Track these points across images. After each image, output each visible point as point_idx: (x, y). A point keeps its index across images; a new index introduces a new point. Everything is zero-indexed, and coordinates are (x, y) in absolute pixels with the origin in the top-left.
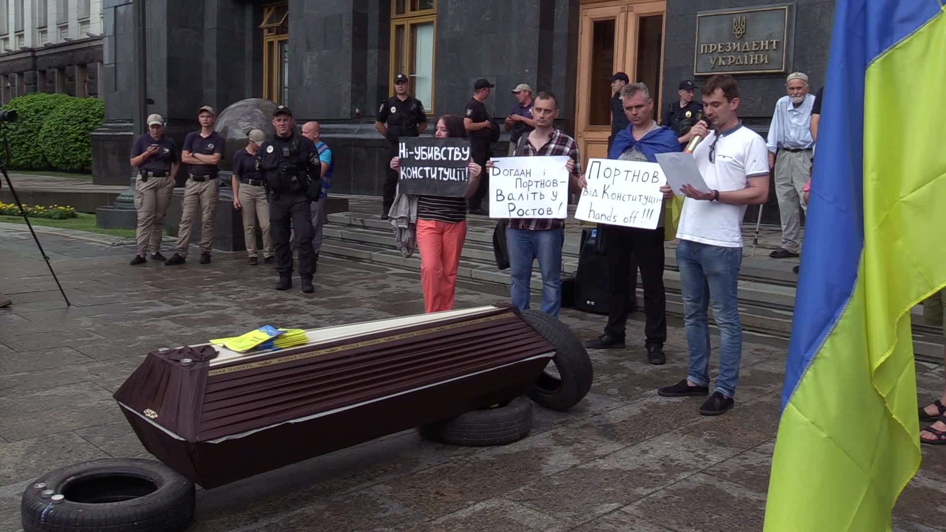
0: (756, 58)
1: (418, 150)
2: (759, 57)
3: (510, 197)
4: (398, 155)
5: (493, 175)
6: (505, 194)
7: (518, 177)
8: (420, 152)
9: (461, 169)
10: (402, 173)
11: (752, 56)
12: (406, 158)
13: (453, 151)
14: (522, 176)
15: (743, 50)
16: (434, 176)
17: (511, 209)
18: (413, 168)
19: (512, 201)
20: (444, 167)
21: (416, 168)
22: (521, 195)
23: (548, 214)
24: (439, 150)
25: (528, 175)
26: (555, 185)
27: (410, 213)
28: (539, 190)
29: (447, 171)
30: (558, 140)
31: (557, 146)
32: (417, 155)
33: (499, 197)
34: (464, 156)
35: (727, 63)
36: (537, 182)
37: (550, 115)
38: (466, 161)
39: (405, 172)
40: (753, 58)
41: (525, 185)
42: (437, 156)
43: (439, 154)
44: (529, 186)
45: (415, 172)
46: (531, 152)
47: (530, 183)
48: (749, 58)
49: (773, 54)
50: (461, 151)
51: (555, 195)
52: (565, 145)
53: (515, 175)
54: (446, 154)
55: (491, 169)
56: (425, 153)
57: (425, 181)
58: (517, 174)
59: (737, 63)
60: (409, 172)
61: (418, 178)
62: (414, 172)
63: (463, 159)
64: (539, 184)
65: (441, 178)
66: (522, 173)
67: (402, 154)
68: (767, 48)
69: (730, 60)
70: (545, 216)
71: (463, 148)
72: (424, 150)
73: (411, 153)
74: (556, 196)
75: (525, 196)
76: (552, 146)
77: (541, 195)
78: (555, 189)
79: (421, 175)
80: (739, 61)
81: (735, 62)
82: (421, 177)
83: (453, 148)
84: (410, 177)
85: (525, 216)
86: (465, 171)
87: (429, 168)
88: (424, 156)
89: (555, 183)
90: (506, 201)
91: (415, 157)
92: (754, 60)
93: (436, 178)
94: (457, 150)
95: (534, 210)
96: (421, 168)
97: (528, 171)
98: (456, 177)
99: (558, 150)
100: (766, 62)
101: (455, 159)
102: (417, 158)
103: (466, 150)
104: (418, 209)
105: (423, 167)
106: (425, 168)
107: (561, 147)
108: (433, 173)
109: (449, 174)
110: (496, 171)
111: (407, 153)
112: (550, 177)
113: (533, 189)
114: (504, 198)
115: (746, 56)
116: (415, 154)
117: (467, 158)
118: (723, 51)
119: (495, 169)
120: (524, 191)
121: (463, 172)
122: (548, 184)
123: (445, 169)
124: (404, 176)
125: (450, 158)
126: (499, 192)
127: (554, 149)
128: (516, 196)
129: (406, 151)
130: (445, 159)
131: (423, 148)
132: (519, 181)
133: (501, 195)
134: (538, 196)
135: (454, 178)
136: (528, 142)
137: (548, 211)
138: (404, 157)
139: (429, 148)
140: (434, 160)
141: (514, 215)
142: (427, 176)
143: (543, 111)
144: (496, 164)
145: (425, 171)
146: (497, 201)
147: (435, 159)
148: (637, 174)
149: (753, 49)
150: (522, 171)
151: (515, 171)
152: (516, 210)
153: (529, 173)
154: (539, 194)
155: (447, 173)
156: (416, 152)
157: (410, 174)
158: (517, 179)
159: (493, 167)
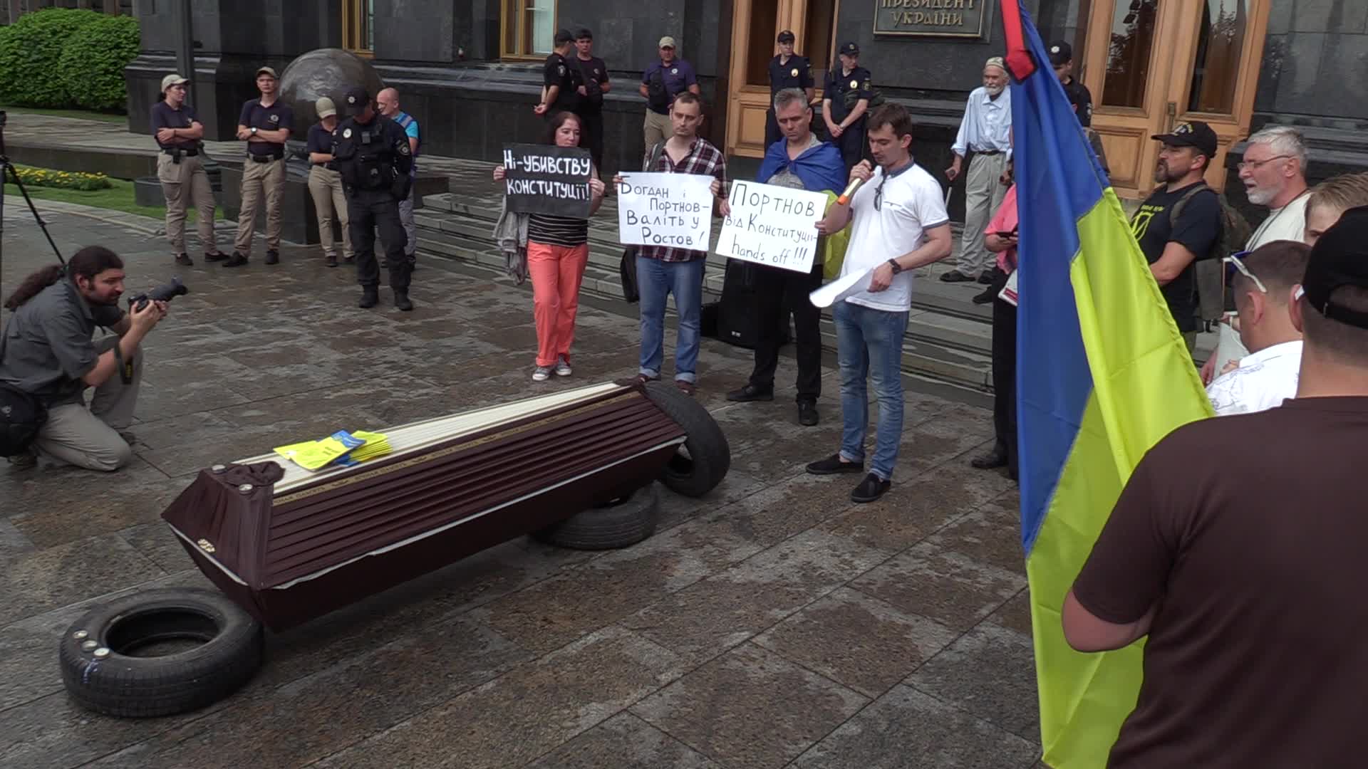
0: (948, 18)
1: (527, 160)
2: (952, 16)
3: (645, 220)
4: (504, 166)
5: (623, 193)
6: (637, 216)
7: (653, 196)
8: (530, 163)
9: (581, 185)
10: (509, 187)
11: (943, 15)
12: (513, 169)
13: (570, 164)
14: (658, 196)
15: (933, 6)
16: (550, 192)
17: (645, 234)
18: (523, 181)
19: (646, 225)
20: (561, 182)
21: (527, 182)
22: (658, 218)
24: (553, 161)
25: (665, 195)
26: (696, 209)
27: (518, 234)
28: (677, 214)
29: (564, 186)
30: (701, 153)
31: (700, 160)
32: (527, 166)
33: (630, 219)
34: (584, 169)
35: (913, 21)
36: (676, 204)
37: (693, 122)
39: (513, 185)
40: (945, 18)
41: (662, 207)
42: (552, 169)
43: (554, 166)
44: (667, 208)
45: (526, 187)
46: (668, 167)
47: (668, 206)
48: (940, 17)
49: (968, 14)
50: (580, 164)
52: (709, 159)
53: (649, 194)
54: (562, 165)
55: (619, 186)
56: (536, 163)
57: (539, 198)
58: (651, 192)
59: (925, 22)
60: (518, 186)
61: (530, 194)
62: (524, 187)
63: (582, 173)
64: (678, 207)
65: (558, 195)
66: (658, 192)
67: (508, 164)
68: (961, 6)
69: (917, 17)
70: (684, 246)
72: (536, 160)
73: (520, 163)
74: (697, 223)
75: (661, 220)
76: (694, 159)
77: (681, 219)
78: (697, 215)
79: (533, 189)
80: (927, 20)
81: (923, 21)
82: (534, 193)
83: (570, 160)
84: (520, 192)
85: (662, 244)
86: (585, 188)
87: (542, 182)
88: (536, 167)
89: (696, 207)
90: (640, 225)
91: (525, 168)
92: (946, 20)
93: (551, 195)
94: (575, 162)
95: (672, 236)
96: (533, 182)
97: (665, 191)
98: (576, 194)
99: (700, 167)
100: (960, 23)
101: (573, 173)
102: (528, 170)
103: (585, 162)
104: (529, 229)
105: (536, 180)
106: (538, 182)
107: (705, 161)
108: (549, 188)
109: (567, 191)
110: (626, 188)
111: (514, 163)
112: (690, 199)
113: (671, 212)
114: (637, 220)
115: (936, 15)
116: (524, 165)
118: (909, 6)
120: (661, 214)
121: (583, 190)
122: (688, 208)
123: (562, 184)
124: (512, 191)
125: (567, 172)
126: (631, 214)
127: (696, 164)
128: (651, 220)
129: (513, 161)
130: (561, 172)
131: (534, 157)
132: (654, 201)
133: (633, 217)
134: (676, 220)
135: (573, 196)
136: (665, 153)
137: (688, 240)
138: (511, 167)
139: (541, 158)
140: (548, 173)
142: (541, 192)
143: (684, 118)
144: (625, 180)
145: (538, 185)
146: (629, 223)
147: (550, 171)
149: (945, 6)
150: (658, 190)
151: (649, 189)
152: (652, 236)
153: (667, 193)
154: (678, 219)
155: (564, 190)
156: (526, 162)
157: (519, 189)
158: (652, 199)
159: (623, 184)
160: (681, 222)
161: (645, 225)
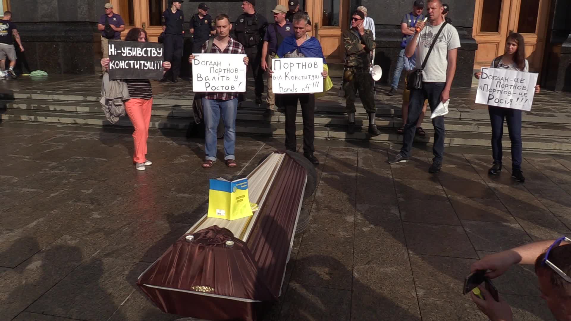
1: (124, 50)
3: (207, 79)
4: (109, 53)
5: (195, 64)
6: (203, 76)
7: (212, 66)
8: (126, 51)
9: (157, 62)
12: (115, 55)
13: (151, 51)
14: (215, 66)
16: (137, 66)
17: (207, 86)
18: (121, 62)
20: (145, 61)
21: (123, 61)
22: (214, 77)
23: (232, 89)
24: (140, 50)
25: (219, 65)
28: (226, 74)
29: (147, 63)
30: (234, 45)
31: (233, 48)
32: (124, 53)
33: (199, 78)
34: (159, 53)
36: (225, 69)
38: (161, 57)
39: (114, 64)
41: (217, 71)
42: (140, 54)
44: (219, 72)
45: (123, 64)
47: (221, 70)
50: (156, 50)
52: (238, 48)
54: (146, 52)
55: (193, 61)
56: (130, 52)
57: (131, 70)
58: (211, 64)
60: (117, 64)
61: (125, 68)
62: (121, 64)
63: (158, 55)
64: (226, 71)
65: (142, 68)
66: (215, 64)
67: (111, 52)
70: (230, 90)
71: (158, 49)
72: (129, 50)
73: (118, 51)
74: (237, 79)
75: (216, 78)
76: (231, 48)
77: (227, 77)
78: (237, 74)
82: (127, 67)
83: (151, 49)
84: (118, 68)
85: (216, 91)
86: (160, 63)
87: (133, 62)
88: (129, 53)
89: (236, 70)
90: (204, 81)
91: (122, 54)
93: (139, 68)
94: (154, 50)
95: (222, 87)
96: (127, 62)
97: (219, 63)
98: (154, 67)
99: (235, 51)
102: (125, 55)
103: (160, 50)
105: (129, 60)
106: (130, 62)
108: (137, 64)
109: (149, 65)
110: (197, 62)
111: (116, 51)
112: (233, 67)
113: (222, 74)
114: (202, 79)
116: (122, 52)
117: (161, 55)
119: (196, 61)
120: (216, 75)
121: (158, 64)
122: (232, 71)
123: (146, 62)
124: (112, 67)
125: (149, 55)
126: (199, 76)
127: (232, 50)
128: (211, 78)
129: (115, 50)
130: (146, 55)
131: (128, 48)
132: (212, 69)
133: (200, 77)
134: (225, 78)
135: (152, 68)
136: (214, 45)
137: (232, 87)
138: (113, 54)
139: (133, 48)
140: (137, 56)
141: (209, 90)
142: (132, 67)
143: (222, 27)
145: (130, 63)
146: (198, 81)
147: (138, 55)
148: (304, 64)
150: (215, 62)
151: (210, 62)
152: (211, 87)
153: (220, 64)
154: (226, 77)
155: (148, 65)
156: (123, 51)
157: (117, 66)
158: (211, 67)
159: (195, 60)
160: (228, 78)
161: (207, 81)
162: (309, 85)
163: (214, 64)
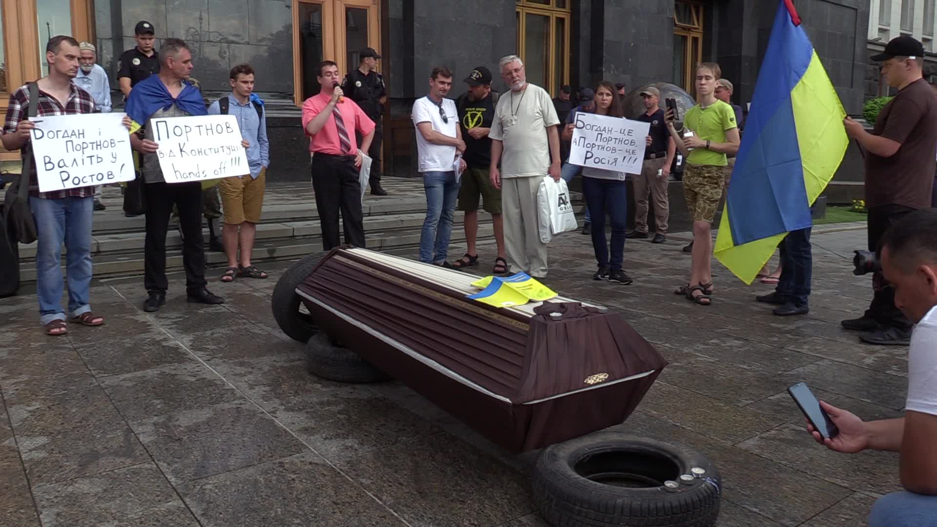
3: (61, 164)
5: (36, 138)
6: (54, 160)
7: (68, 139)
14: (73, 138)
17: (64, 179)
19: (65, 169)
22: (75, 160)
23: (109, 178)
25: (81, 136)
26: (113, 145)
28: (95, 152)
33: (47, 165)
36: (93, 143)
41: (78, 148)
44: (83, 148)
47: (85, 146)
51: (114, 156)
53: (63, 136)
55: (32, 132)
58: (66, 135)
64: (95, 145)
70: (106, 181)
74: (115, 158)
75: (79, 161)
76: (77, 101)
77: (98, 158)
78: (113, 150)
89: (112, 143)
90: (57, 170)
95: (92, 176)
97: (81, 131)
110: (39, 134)
112: (105, 137)
113: (88, 152)
114: (54, 165)
120: (78, 155)
122: (106, 145)
126: (47, 160)
128: (69, 162)
132: (70, 144)
133: (50, 162)
134: (95, 159)
137: (108, 175)
146: (47, 170)
150: (73, 131)
151: (63, 131)
152: (71, 179)
153: (83, 134)
154: (96, 157)
158: (67, 142)
159: (35, 129)
160: (100, 159)
161: (62, 170)
162: (223, 163)
163: (72, 135)
